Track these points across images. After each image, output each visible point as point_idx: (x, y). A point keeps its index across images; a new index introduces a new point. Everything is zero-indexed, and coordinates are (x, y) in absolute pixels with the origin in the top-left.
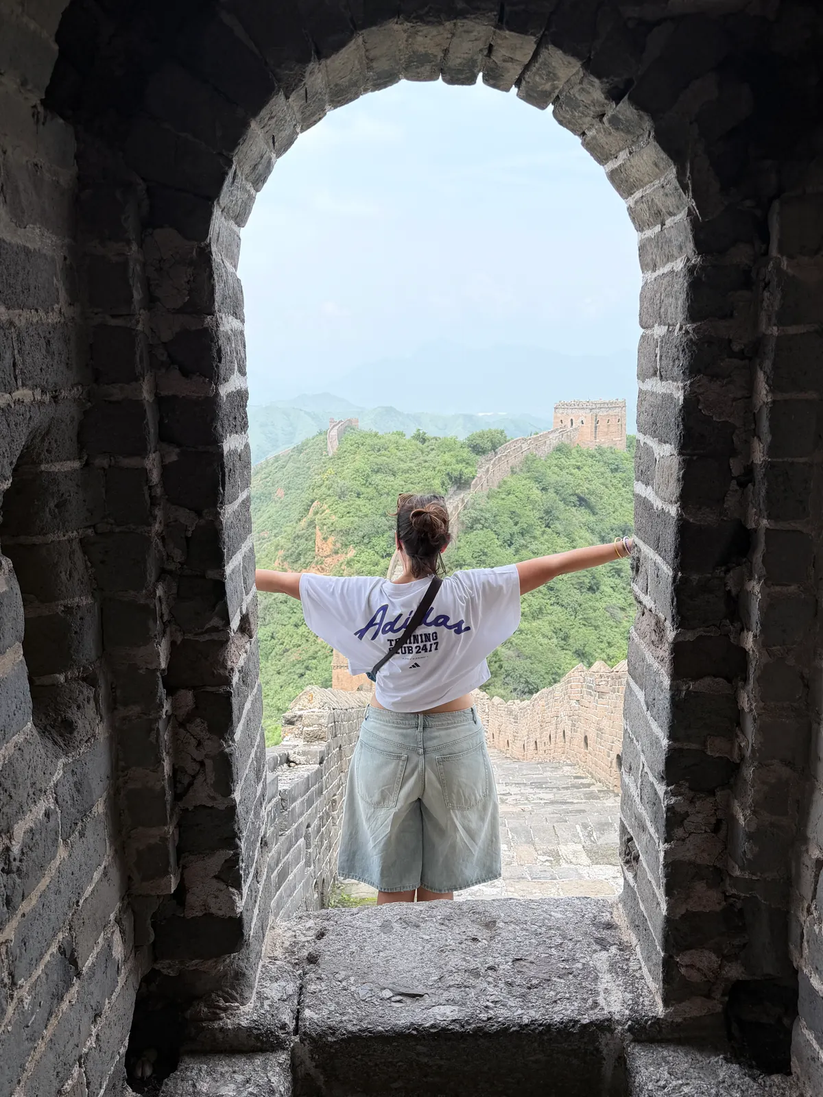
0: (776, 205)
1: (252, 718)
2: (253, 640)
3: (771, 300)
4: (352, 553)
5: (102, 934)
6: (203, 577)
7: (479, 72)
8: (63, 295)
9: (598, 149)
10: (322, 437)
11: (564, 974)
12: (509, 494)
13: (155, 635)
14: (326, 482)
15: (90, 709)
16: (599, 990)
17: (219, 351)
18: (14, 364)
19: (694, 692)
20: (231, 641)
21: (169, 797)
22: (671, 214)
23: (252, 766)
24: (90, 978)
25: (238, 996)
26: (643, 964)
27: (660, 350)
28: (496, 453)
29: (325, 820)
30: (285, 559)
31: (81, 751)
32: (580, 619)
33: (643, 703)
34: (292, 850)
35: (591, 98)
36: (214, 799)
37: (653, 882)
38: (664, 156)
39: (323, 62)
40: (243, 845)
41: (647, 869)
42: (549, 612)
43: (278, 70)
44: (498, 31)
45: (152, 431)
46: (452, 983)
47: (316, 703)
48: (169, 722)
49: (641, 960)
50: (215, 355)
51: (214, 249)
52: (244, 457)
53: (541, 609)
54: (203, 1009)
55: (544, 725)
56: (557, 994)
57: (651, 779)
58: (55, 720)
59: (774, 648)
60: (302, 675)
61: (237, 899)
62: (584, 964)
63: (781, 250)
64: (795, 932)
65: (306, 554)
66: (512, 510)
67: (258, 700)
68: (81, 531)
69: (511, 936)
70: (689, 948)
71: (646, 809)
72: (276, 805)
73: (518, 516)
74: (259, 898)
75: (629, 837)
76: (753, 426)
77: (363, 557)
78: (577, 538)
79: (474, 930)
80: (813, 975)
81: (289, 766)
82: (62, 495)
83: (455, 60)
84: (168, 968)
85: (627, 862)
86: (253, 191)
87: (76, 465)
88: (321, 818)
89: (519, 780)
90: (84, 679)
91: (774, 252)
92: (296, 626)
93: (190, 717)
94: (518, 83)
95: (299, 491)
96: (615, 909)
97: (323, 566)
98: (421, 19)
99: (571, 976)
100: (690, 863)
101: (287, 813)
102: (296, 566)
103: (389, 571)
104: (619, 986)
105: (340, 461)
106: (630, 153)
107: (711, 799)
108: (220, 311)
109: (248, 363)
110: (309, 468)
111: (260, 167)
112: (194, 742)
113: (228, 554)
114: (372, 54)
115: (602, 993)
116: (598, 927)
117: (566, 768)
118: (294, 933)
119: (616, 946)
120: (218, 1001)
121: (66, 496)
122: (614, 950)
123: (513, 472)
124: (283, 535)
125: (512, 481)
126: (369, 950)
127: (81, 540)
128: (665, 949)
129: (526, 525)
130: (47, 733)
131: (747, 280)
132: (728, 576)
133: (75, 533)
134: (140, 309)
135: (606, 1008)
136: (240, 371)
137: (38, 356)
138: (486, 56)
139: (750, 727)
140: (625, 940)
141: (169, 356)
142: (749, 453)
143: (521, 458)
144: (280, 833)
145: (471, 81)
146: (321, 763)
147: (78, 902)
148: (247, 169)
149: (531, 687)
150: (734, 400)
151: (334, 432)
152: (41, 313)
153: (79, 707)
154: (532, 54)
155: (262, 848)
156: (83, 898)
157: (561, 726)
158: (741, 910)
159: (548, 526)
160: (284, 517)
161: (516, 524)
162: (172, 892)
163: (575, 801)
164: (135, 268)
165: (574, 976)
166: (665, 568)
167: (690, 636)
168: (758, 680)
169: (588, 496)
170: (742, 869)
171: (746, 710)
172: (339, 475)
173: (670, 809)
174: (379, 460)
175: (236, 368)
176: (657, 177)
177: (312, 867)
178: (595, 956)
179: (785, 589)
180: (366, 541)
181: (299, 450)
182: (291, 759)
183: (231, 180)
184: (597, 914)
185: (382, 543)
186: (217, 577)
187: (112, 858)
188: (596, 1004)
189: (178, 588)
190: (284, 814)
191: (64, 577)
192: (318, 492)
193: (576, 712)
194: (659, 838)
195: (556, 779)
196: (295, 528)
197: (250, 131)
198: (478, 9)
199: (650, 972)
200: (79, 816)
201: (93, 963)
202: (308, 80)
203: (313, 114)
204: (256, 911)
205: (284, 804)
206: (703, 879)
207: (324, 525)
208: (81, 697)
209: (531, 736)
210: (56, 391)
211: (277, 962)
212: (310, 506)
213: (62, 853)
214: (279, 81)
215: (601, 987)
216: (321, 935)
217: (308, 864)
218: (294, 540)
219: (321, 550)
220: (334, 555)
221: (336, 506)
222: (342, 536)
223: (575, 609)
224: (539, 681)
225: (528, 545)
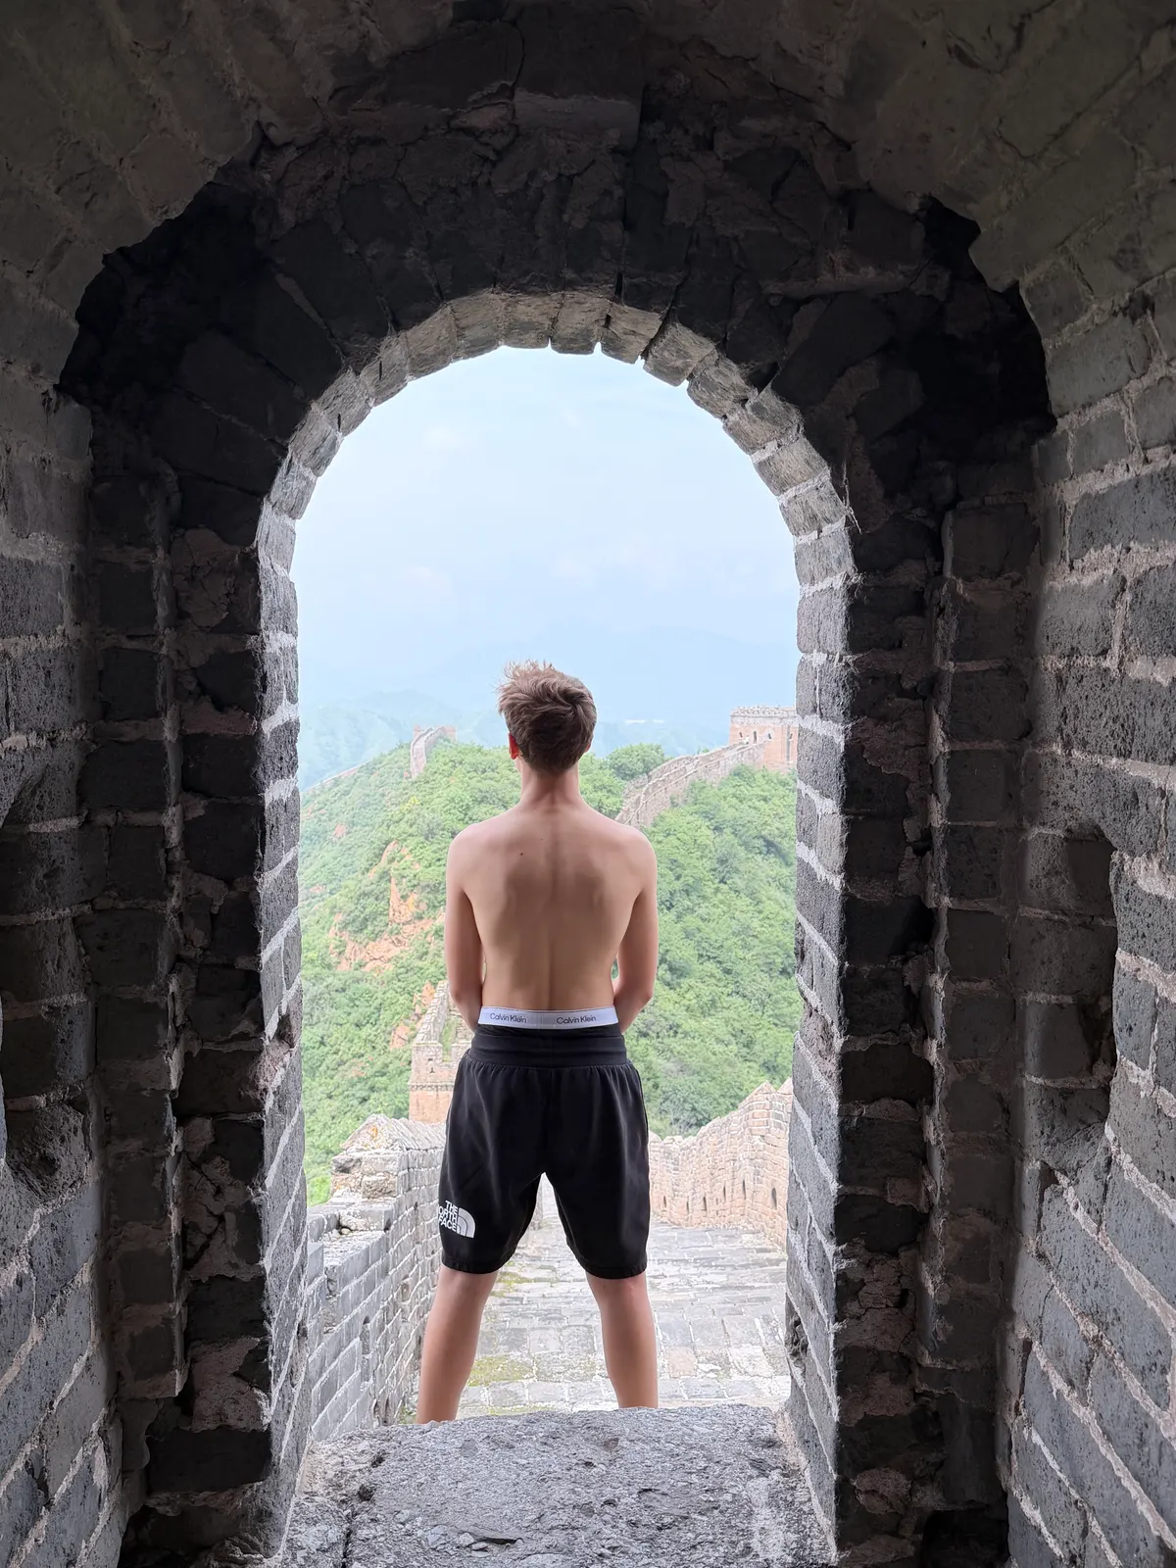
0: (949, 517)
1: (289, 1157)
2: (294, 1050)
3: (947, 630)
5: (81, 1450)
6: (230, 966)
7: (597, 341)
8: (68, 613)
9: (743, 437)
10: (402, 752)
11: (708, 1510)
12: (669, 835)
13: (165, 1045)
14: (408, 816)
15: (77, 1142)
16: (754, 1530)
17: (264, 678)
18: (7, 705)
19: (869, 1119)
20: (265, 1051)
21: (176, 1263)
22: (828, 521)
23: (288, 1224)
24: (63, 1510)
25: (261, 1544)
26: (813, 1493)
27: (820, 682)
28: (649, 777)
29: (390, 1314)
30: (345, 927)
31: (64, 1199)
32: (769, 1016)
33: (810, 1134)
34: (342, 1354)
35: (730, 383)
36: (235, 1266)
37: (823, 1378)
38: (815, 453)
39: (402, 334)
40: (273, 1330)
41: (817, 1361)
42: (725, 1005)
43: (346, 343)
44: (615, 304)
45: (173, 778)
46: (555, 1524)
47: (382, 1139)
48: (178, 1162)
49: (811, 1489)
50: (259, 684)
51: (261, 553)
52: (290, 808)
53: (713, 1001)
54: (212, 1562)
55: (716, 1173)
56: (697, 1536)
57: (820, 1236)
58: (31, 1157)
59: (963, 1061)
60: (364, 1100)
61: (264, 1404)
62: (734, 1495)
63: (955, 572)
64: (1002, 1440)
65: (375, 919)
66: (673, 857)
67: (299, 1132)
68: (74, 908)
69: (638, 1458)
70: (868, 1467)
71: (814, 1278)
72: (320, 1288)
73: (682, 866)
74: (294, 1408)
75: (797, 1319)
76: (931, 782)
78: (764, 898)
79: (587, 1452)
80: (1024, 1497)
81: (341, 1233)
82: (54, 861)
83: (565, 329)
84: (164, 1504)
85: (795, 1354)
86: (312, 477)
87: (74, 822)
88: (386, 1310)
89: (676, 1255)
90: (70, 1103)
91: (948, 574)
92: (357, 1025)
93: (207, 1156)
94: (645, 354)
95: (367, 828)
96: (780, 1420)
97: (400, 937)
98: (523, 289)
99: (716, 1512)
100: (869, 1349)
101: (335, 1299)
102: (361, 937)
104: (780, 1523)
105: (428, 785)
106: (779, 446)
107: (893, 1262)
108: (267, 628)
109: (301, 687)
110: (383, 795)
111: (322, 450)
112: (211, 1189)
113: (265, 935)
114: (463, 323)
115: (757, 1535)
116: (756, 1445)
117: (746, 1237)
118: (340, 1460)
119: (778, 1470)
120: (233, 1552)
121: (57, 864)
122: (775, 1475)
123: (674, 805)
124: (344, 891)
125: (671, 817)
126: (443, 1479)
127: (74, 920)
128: (838, 1470)
129: (692, 880)
130: (20, 1175)
131: (919, 604)
132: (906, 968)
133: (68, 910)
134: (165, 628)
135: (761, 1554)
136: (289, 699)
137: (36, 691)
138: (604, 326)
139: (938, 1164)
140: (791, 1462)
141: (199, 684)
142: (926, 814)
143: (686, 784)
144: (325, 1329)
145: (587, 349)
146: (386, 1229)
147: (52, 1403)
148: (305, 455)
149: (700, 1117)
150: (906, 747)
151: (421, 745)
152: (41, 638)
153: (63, 1140)
154: (657, 329)
155: (299, 1338)
156: (59, 1399)
157: (740, 1174)
158: (936, 1414)
159: (722, 881)
160: (345, 866)
161: (678, 878)
162: (177, 1394)
163: (757, 1285)
164: (159, 579)
165: (721, 1512)
166: (830, 956)
167: (861, 1045)
168: (945, 1103)
169: (779, 839)
170: (933, 1355)
171: (933, 1143)
172: (426, 806)
173: (841, 1276)
174: (484, 785)
175: (285, 695)
176: (810, 476)
177: (371, 1381)
178: (750, 1484)
179: (974, 986)
181: (370, 769)
182: (344, 1224)
183: (285, 471)
184: (755, 1427)
186: (251, 967)
187: (98, 1346)
188: (748, 1549)
189: (197, 981)
190: (331, 1301)
191: (50, 968)
192: (397, 830)
193: (761, 1154)
194: (828, 1317)
195: (731, 1252)
196: (360, 881)
197: (310, 414)
198: (590, 280)
199: (821, 1503)
200: (58, 1286)
201: (67, 1490)
202: (384, 354)
203: (390, 386)
204: (289, 1426)
205: (331, 1287)
206: (884, 1371)
207: (404, 877)
208: (66, 1127)
209: (697, 1190)
210: (53, 732)
211: (316, 1498)
212: (383, 850)
213: (35, 1334)
214: (347, 354)
215: (755, 1526)
216: (378, 1461)
217: (364, 1377)
218: (359, 900)
219: (397, 914)
220: (416, 921)
221: (421, 851)
222: (428, 893)
223: (763, 1002)
224: (711, 1107)
225: (696, 908)
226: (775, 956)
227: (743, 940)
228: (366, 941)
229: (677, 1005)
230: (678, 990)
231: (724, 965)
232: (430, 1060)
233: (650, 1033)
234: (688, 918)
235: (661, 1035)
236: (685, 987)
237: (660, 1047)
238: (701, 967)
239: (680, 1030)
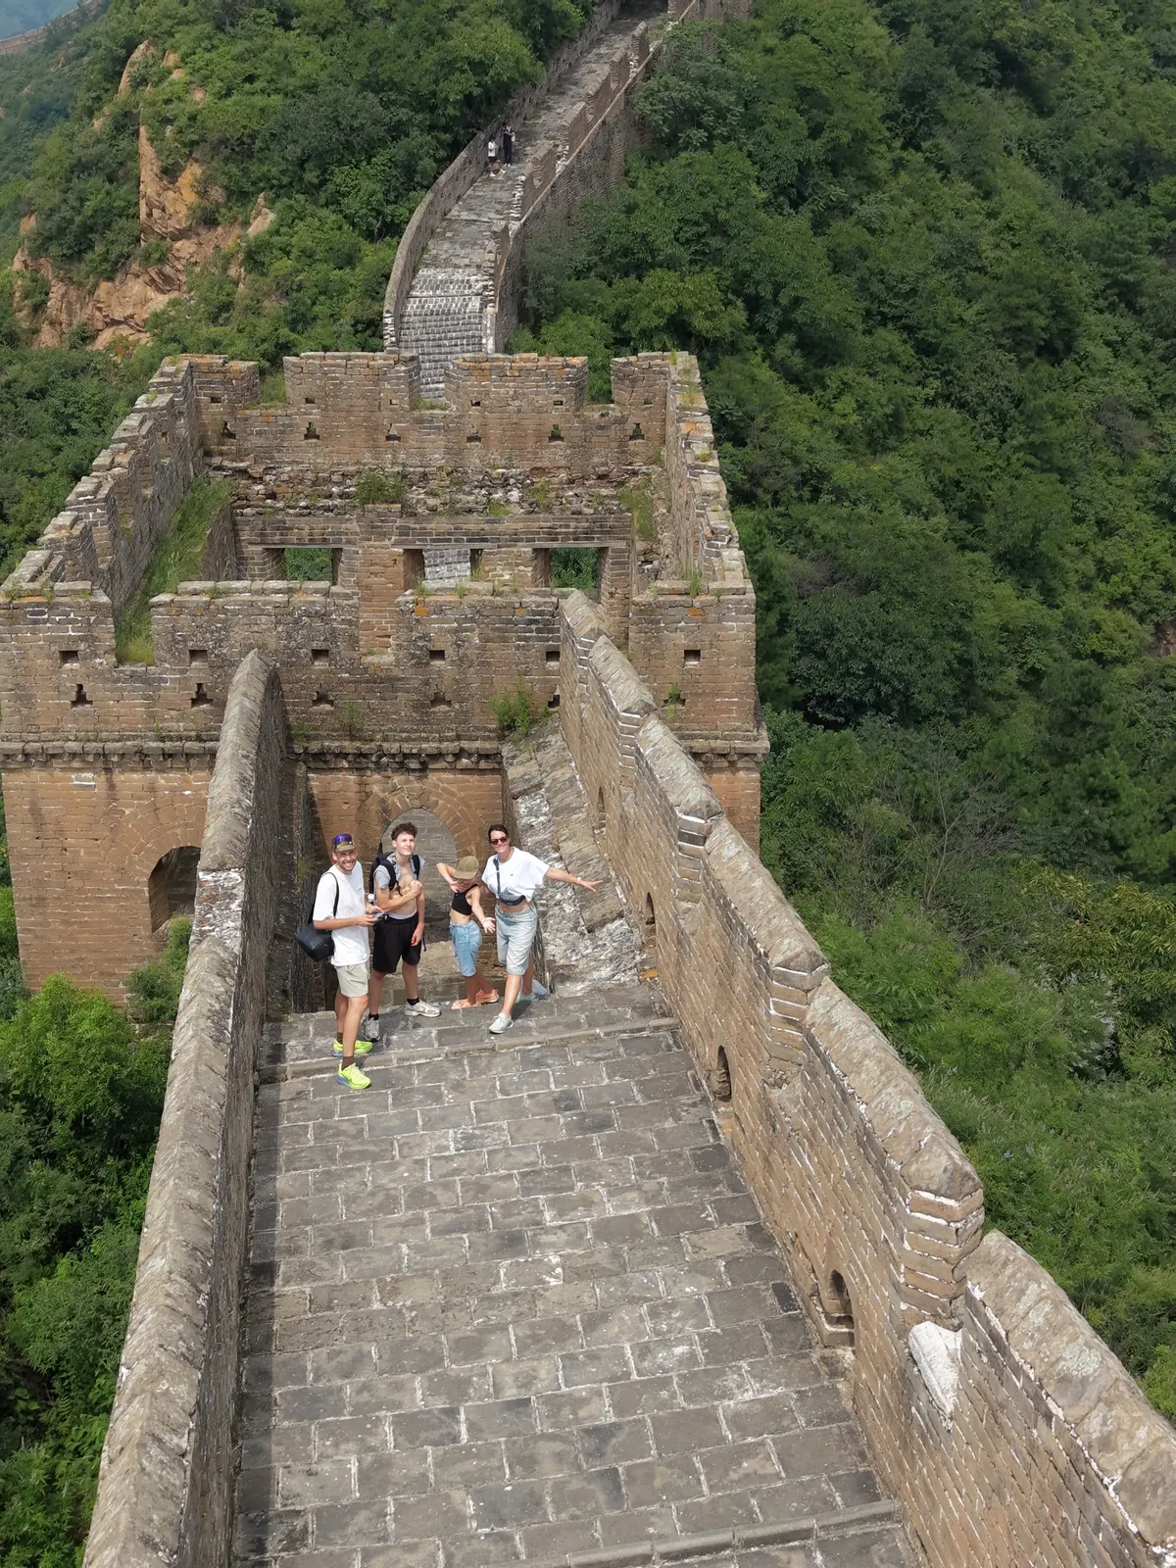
4: (263, 221)
30: (43, 248)
32: (1017, 449)
42: (921, 425)
53: (896, 415)
65: (108, 226)
66: (802, 84)
73: (825, 105)
77: (302, 236)
78: (1001, 184)
97: (167, 269)
102: (80, 269)
103: (391, 289)
129: (846, 137)
159: (912, 143)
161: (815, 132)
169: (1029, 53)
180: (311, 176)
185: (368, 185)
196: (75, 137)
207: (167, 121)
212: (123, 62)
218: (69, 180)
219: (156, 213)
220: (203, 231)
221: (207, 56)
222: (227, 160)
223: (1003, 414)
224: (913, 668)
225: (855, 205)
226: (1034, 313)
227: (959, 276)
228: (92, 280)
229: (816, 428)
230: (818, 392)
231: (920, 335)
232: (68, 655)
233: (760, 492)
234: (839, 226)
235: (784, 496)
236: (833, 384)
237: (782, 524)
238: (868, 340)
239: (826, 486)
